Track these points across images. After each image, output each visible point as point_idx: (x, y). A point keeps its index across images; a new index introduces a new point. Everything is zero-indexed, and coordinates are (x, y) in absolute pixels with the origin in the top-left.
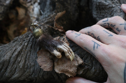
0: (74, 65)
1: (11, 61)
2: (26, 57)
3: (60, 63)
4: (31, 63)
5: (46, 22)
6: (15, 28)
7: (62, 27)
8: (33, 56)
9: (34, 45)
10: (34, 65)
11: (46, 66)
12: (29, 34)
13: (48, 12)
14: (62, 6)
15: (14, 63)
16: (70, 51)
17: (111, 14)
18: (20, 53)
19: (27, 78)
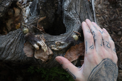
0: (47, 54)
1: (6, 48)
2: (16, 47)
3: (38, 52)
4: (19, 50)
5: (32, 23)
6: (12, 22)
7: (42, 27)
8: (21, 46)
9: (22, 39)
10: (22, 52)
11: (29, 54)
12: (20, 31)
13: (34, 15)
14: (44, 13)
15: (8, 49)
16: (45, 46)
17: (73, 24)
18: (12, 43)
19: (16, 59)
